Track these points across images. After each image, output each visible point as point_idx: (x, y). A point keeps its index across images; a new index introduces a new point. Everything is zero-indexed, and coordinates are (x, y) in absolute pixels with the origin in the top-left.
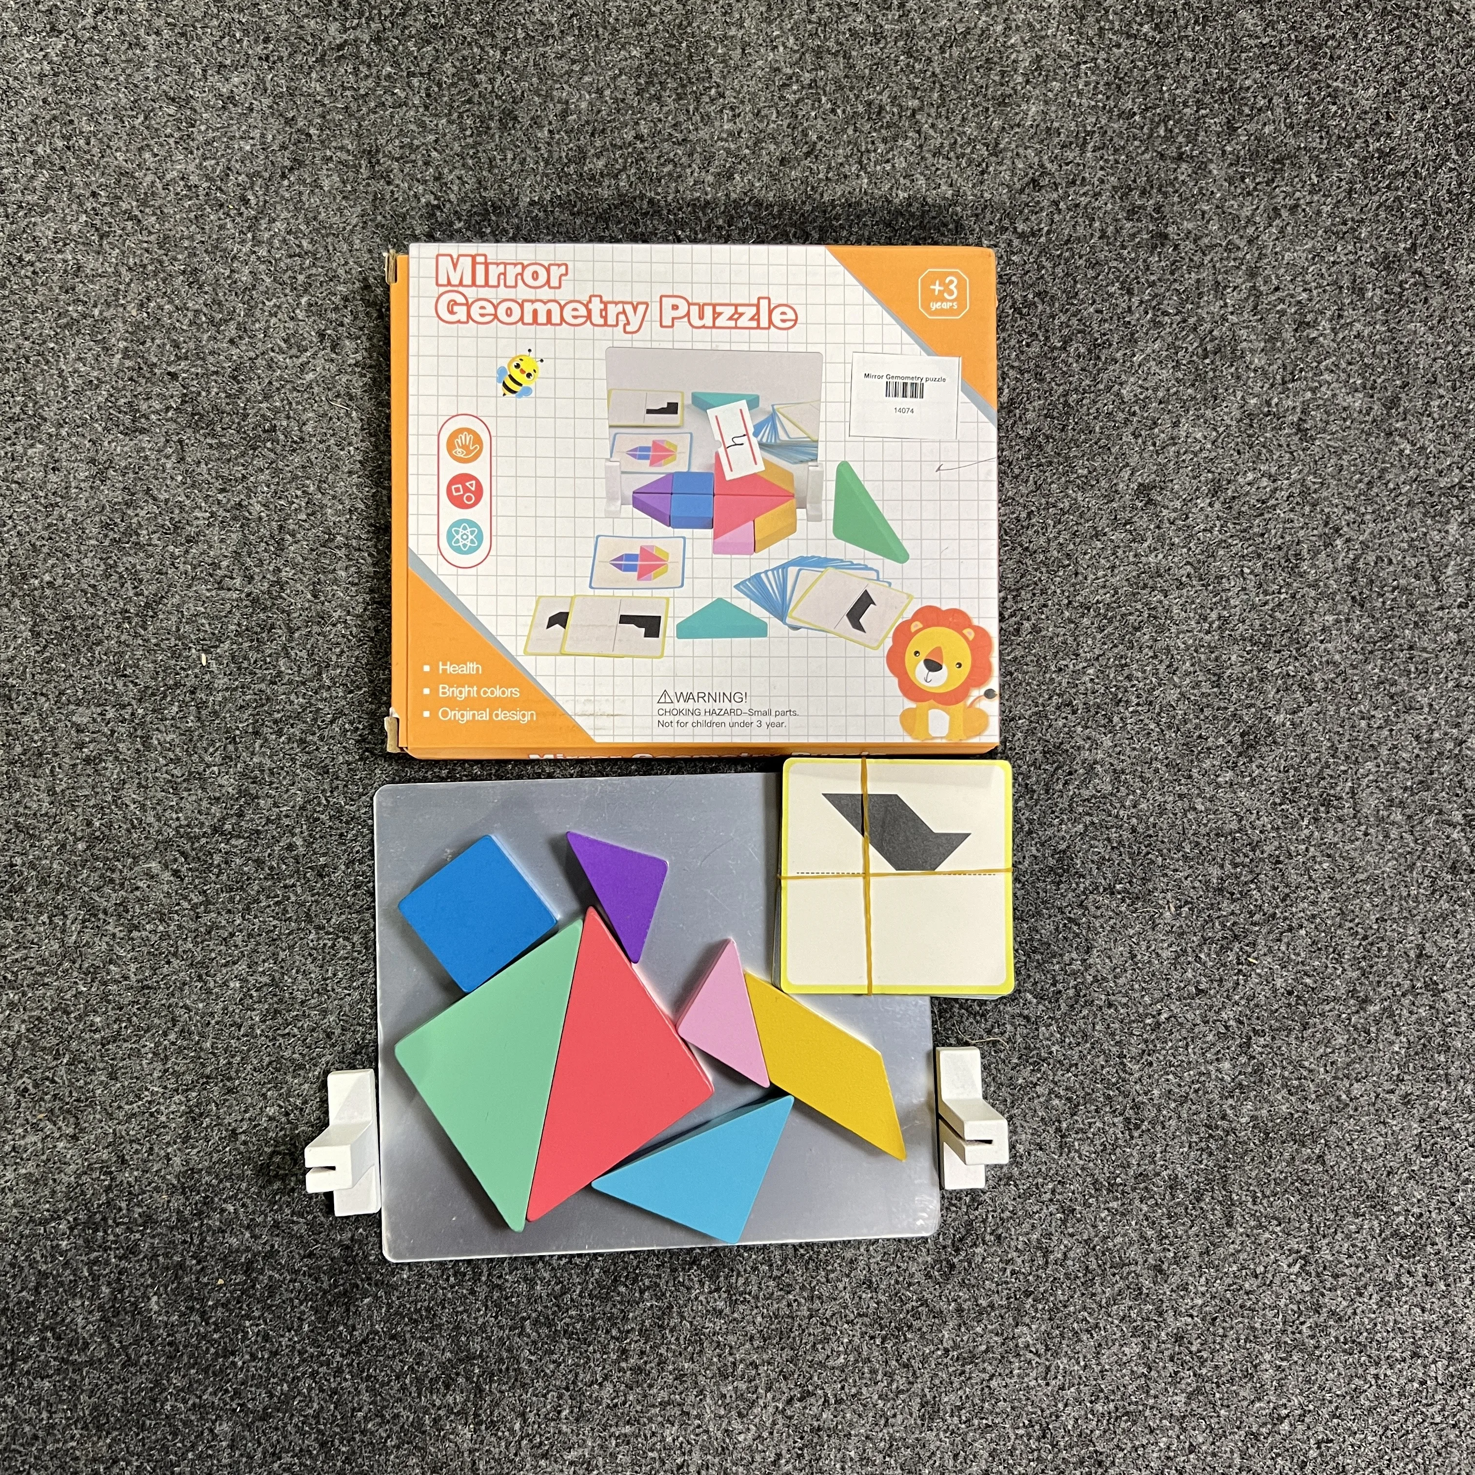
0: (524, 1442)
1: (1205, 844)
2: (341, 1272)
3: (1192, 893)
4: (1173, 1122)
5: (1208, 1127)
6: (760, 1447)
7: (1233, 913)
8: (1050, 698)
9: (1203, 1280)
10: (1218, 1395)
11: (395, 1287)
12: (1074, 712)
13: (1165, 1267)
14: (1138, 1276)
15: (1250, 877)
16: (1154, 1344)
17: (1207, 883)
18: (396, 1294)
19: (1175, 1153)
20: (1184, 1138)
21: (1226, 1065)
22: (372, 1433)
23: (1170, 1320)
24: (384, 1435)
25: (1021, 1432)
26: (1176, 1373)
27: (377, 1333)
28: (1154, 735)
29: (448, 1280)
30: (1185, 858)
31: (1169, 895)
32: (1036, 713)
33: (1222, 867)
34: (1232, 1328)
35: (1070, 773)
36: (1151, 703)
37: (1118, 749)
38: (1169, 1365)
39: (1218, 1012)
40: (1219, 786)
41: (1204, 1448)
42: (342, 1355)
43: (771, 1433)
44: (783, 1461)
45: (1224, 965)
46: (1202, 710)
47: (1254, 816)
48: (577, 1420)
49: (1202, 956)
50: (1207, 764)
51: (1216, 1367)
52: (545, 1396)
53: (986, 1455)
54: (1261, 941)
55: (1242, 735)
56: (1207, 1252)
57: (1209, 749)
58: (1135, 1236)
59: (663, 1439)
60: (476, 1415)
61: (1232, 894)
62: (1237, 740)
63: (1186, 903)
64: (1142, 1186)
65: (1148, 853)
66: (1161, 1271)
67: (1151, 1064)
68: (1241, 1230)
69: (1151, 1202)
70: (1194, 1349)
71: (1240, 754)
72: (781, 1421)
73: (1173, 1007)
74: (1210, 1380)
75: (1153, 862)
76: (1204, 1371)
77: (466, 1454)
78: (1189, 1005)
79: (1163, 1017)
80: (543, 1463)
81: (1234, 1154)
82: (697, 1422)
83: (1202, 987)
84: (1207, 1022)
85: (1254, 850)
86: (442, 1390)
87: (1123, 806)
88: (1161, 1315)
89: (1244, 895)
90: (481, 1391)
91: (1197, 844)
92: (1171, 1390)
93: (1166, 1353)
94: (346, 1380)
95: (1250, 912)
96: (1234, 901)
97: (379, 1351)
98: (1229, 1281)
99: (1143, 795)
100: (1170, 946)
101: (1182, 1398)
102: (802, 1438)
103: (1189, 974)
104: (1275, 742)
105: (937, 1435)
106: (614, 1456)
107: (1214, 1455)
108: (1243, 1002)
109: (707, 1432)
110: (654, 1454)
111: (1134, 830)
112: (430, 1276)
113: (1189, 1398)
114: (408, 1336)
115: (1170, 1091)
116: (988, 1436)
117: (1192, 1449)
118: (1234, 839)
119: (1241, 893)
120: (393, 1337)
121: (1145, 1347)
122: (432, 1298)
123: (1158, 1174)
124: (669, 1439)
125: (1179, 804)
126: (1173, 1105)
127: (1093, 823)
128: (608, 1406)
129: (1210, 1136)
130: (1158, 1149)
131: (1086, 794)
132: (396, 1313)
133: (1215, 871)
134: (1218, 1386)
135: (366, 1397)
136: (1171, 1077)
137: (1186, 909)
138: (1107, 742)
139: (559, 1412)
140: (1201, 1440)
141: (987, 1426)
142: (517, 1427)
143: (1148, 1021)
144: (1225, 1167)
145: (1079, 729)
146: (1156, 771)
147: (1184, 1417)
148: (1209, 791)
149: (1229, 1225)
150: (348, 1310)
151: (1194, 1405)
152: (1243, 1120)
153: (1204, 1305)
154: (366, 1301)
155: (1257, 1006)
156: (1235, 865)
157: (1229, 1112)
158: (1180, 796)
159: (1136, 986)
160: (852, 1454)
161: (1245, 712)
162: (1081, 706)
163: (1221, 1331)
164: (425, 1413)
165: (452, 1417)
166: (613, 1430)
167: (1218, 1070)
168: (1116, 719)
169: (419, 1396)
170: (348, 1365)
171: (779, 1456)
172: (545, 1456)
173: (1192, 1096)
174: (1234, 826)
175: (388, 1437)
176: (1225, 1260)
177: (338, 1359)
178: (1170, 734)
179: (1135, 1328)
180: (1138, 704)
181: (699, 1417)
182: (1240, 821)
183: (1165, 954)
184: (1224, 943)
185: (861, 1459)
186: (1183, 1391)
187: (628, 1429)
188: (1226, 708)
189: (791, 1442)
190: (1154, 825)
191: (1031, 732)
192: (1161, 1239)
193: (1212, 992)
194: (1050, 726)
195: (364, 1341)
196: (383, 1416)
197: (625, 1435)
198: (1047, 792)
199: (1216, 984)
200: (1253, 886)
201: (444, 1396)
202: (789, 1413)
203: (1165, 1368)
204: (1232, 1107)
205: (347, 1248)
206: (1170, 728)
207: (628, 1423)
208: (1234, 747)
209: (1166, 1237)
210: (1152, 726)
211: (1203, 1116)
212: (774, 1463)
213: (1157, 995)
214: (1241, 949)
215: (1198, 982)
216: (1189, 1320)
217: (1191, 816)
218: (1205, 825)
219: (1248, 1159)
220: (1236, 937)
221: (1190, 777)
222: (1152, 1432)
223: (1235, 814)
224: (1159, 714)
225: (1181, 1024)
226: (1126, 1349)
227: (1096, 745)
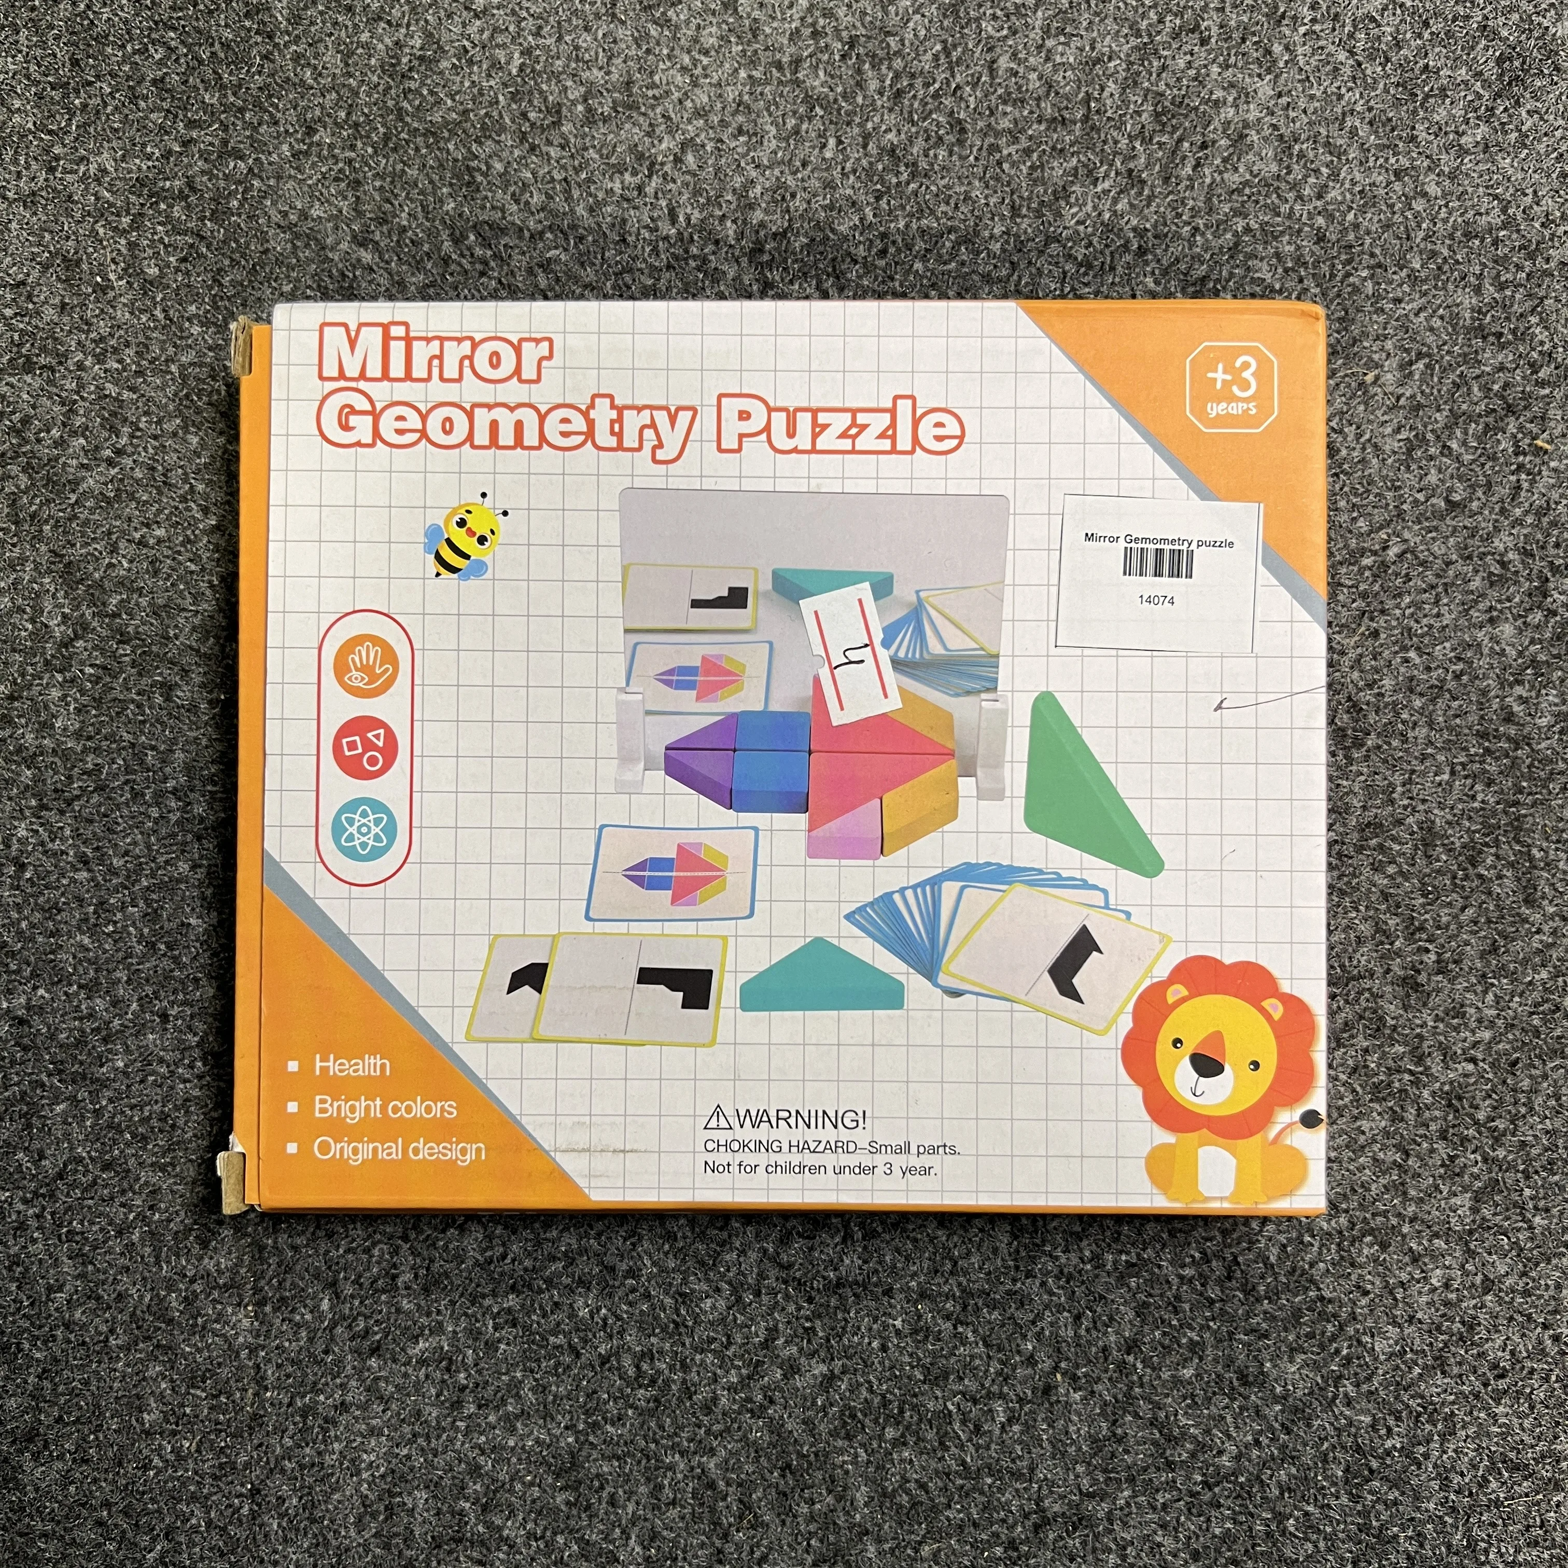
0: (339, 1330)
1: (1446, 252)
2: (13, 1063)
3: (1430, 339)
4: (1422, 732)
5: (1483, 735)
6: (740, 1319)
7: (1501, 368)
8: (1161, 21)
9: (1490, 997)
10: (1527, 1192)
11: (104, 1083)
12: (1204, 42)
13: (1422, 978)
14: (1376, 996)
15: (1529, 304)
16: (1411, 1113)
17: (1453, 320)
18: (108, 1093)
19: (1426, 787)
20: (1441, 758)
21: (1507, 630)
22: (84, 1327)
23: (1436, 1069)
24: (104, 1328)
25: (1188, 1272)
26: (1452, 1158)
27: (79, 1160)
28: (1347, 71)
29: (191, 1066)
30: (1413, 279)
31: (1389, 345)
32: (1137, 48)
33: (1478, 290)
34: (1545, 1077)
35: (1204, 146)
36: (1336, 17)
37: (1284, 100)
38: (1440, 1146)
39: (1489, 537)
40: (1463, 152)
41: (1509, 1282)
42: (25, 1201)
43: (758, 1294)
44: (780, 1342)
45: (1493, 458)
46: (1426, 24)
47: (1529, 200)
48: (426, 1290)
49: (1454, 445)
50: (1440, 115)
51: (1523, 1144)
52: (367, 1251)
53: (1131, 1314)
54: (1555, 413)
55: (1500, 61)
56: (1494, 949)
57: (1443, 89)
58: (1365, 928)
59: (572, 1315)
60: (257, 1290)
61: (1500, 335)
62: (1491, 71)
63: (1420, 356)
64: (1373, 842)
65: (1348, 275)
66: (1417, 987)
67: (1375, 634)
68: (1552, 910)
69: (1391, 870)
70: (1481, 1116)
71: (1498, 95)
72: (773, 1273)
73: (1407, 535)
74: (1511, 1167)
75: (1356, 290)
76: (1501, 1153)
77: (244, 1354)
78: (1436, 529)
79: (1393, 552)
80: (373, 1362)
81: (1530, 779)
82: (630, 1282)
83: (1456, 497)
84: (1470, 557)
85: (1531, 257)
86: (196, 1249)
87: (1300, 197)
88: (1420, 1060)
89: (1521, 336)
90: (262, 1248)
91: (1434, 254)
92: (1445, 1190)
93: (1433, 1127)
94: (34, 1241)
95: (1532, 365)
96: (1502, 347)
97: (85, 1190)
98: (1536, 996)
99: (1334, 176)
100: (1398, 430)
101: (1464, 1201)
102: (810, 1300)
103: (1433, 478)
104: (1557, 69)
105: (1043, 1284)
106: (491, 1346)
107: (1526, 1293)
108: (1529, 520)
109: (647, 1296)
110: (560, 1340)
111: (1320, 238)
112: (161, 1061)
113: (1477, 1200)
114: (132, 1162)
115: (1411, 679)
116: (1133, 1282)
117: (1488, 1285)
118: (1496, 242)
119: (1514, 332)
120: (106, 1167)
121: (1396, 1118)
122: (165, 1101)
123: (1400, 822)
124: (584, 1313)
125: (1397, 186)
126: (1418, 703)
127: (1248, 230)
128: (477, 1263)
129: (1488, 751)
130: (1398, 779)
131: (1234, 179)
132: (110, 1126)
133: (1467, 300)
134: (1528, 1177)
135: (67, 1266)
136: (1412, 654)
137: (1420, 365)
138: (1264, 89)
139: (394, 1277)
140: (1502, 1269)
141: (1129, 1264)
142: (325, 1305)
143: (1367, 561)
144: (1516, 803)
145: (1215, 69)
146: (1353, 132)
147: (1471, 1232)
148: (1447, 161)
149: (1529, 902)
150: (29, 1126)
151: (1486, 1212)
152: (1543, 722)
153: (1494, 1040)
154: (59, 1108)
155: (1554, 524)
156: (1502, 287)
157: (1516, 708)
158: (1397, 174)
159: (1342, 504)
160: (898, 1323)
161: (1501, 20)
162: (1215, 31)
163: (1526, 1084)
164: (170, 1290)
165: (216, 1294)
166: (487, 1302)
167: (1494, 639)
168: (1277, 48)
169: (158, 1263)
170: (38, 1216)
171: (773, 1332)
172: (375, 1350)
173: (1451, 685)
174: (1495, 218)
175: (112, 1331)
176: (1525, 962)
177: (20, 1207)
178: (1373, 69)
179: (1376, 1086)
180: (1314, 21)
181: (632, 1273)
182: (1504, 211)
183: (1390, 445)
184: (1490, 420)
185: (915, 1332)
186: (1465, 1189)
187: (512, 1301)
188: (1467, 17)
189: (791, 1308)
190: (1356, 226)
191: (1131, 82)
192: (1413, 930)
193: (1475, 505)
194: (1164, 68)
195: (60, 1176)
196: (98, 1298)
197: (509, 1311)
198: (1166, 180)
199: (1480, 493)
200: (1534, 320)
201: (200, 1259)
202: (784, 1258)
203: (1432, 1151)
204: (1522, 700)
205: (22, 1022)
206: (1371, 58)
207: (513, 1288)
208: (1487, 84)
209: (1421, 929)
210: (1342, 56)
211: (1473, 718)
212: (765, 1345)
213: (1379, 516)
214: (1521, 428)
215: (1451, 490)
216: (1470, 1067)
217: (1419, 205)
218: (1445, 221)
219: (1555, 787)
220: (1510, 409)
221: (1413, 139)
222: (1415, 1260)
223: (1496, 197)
224: (1351, 36)
225: (1423, 563)
226: (1365, 1125)
227: (1245, 95)
